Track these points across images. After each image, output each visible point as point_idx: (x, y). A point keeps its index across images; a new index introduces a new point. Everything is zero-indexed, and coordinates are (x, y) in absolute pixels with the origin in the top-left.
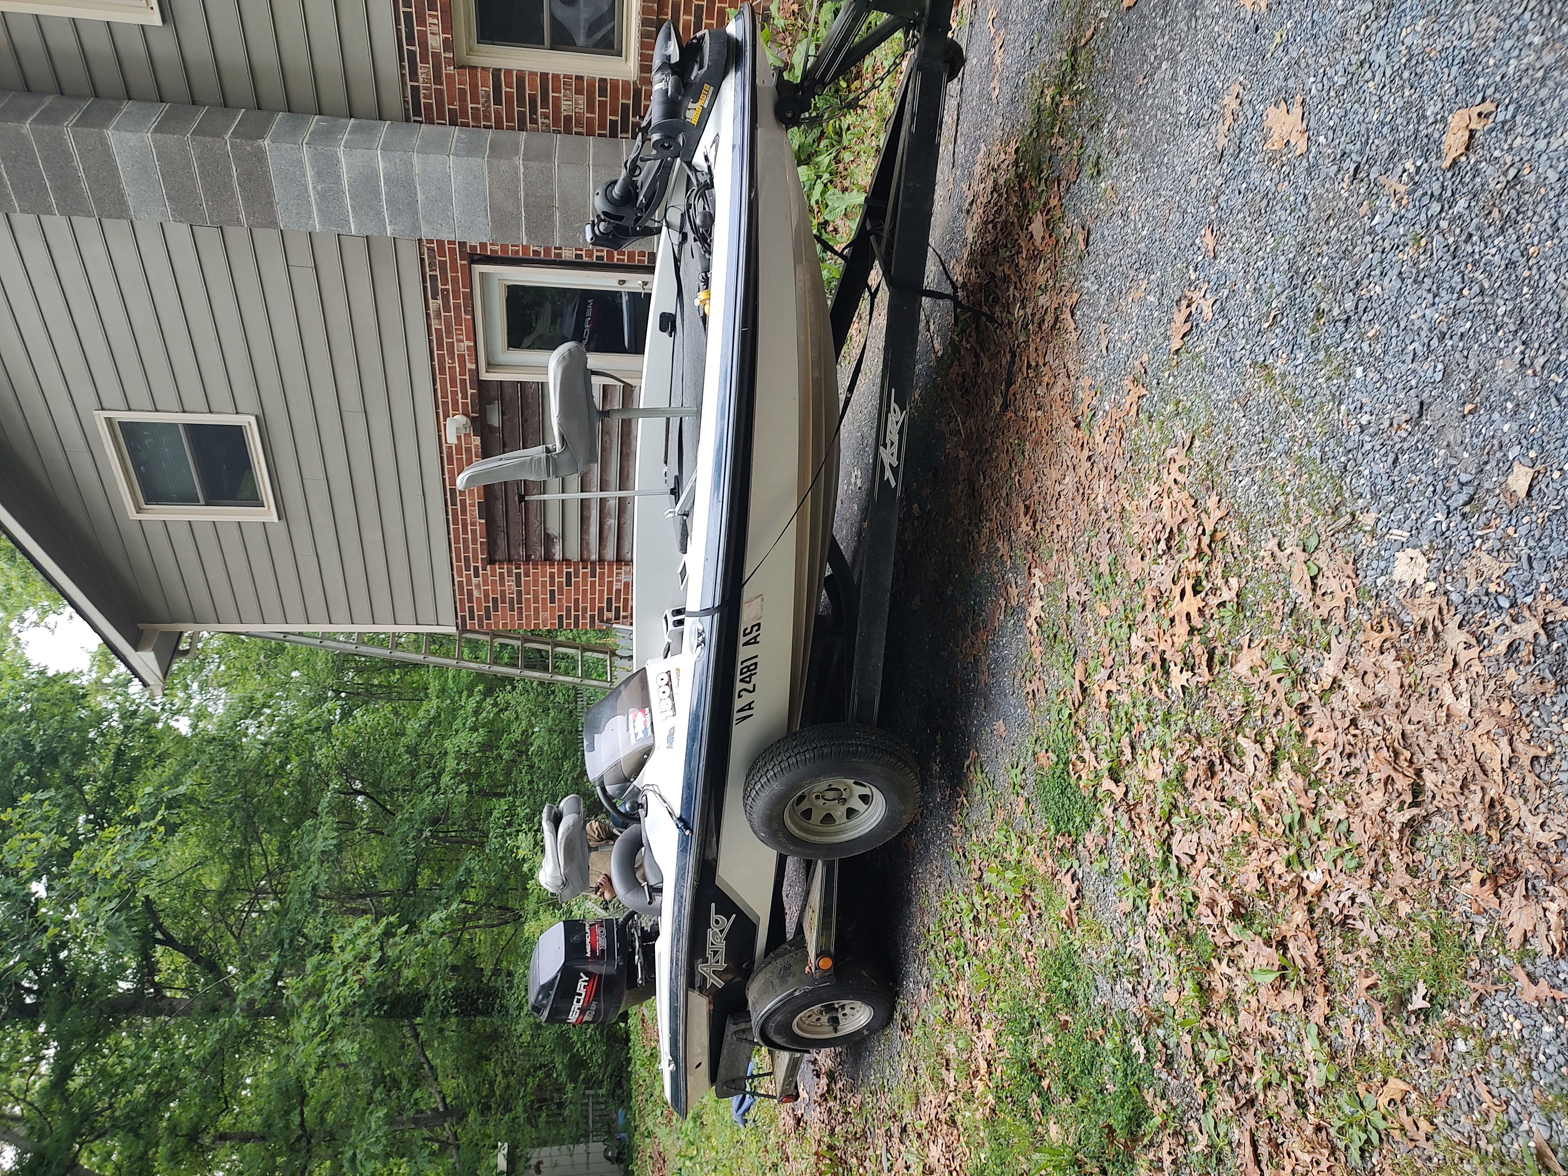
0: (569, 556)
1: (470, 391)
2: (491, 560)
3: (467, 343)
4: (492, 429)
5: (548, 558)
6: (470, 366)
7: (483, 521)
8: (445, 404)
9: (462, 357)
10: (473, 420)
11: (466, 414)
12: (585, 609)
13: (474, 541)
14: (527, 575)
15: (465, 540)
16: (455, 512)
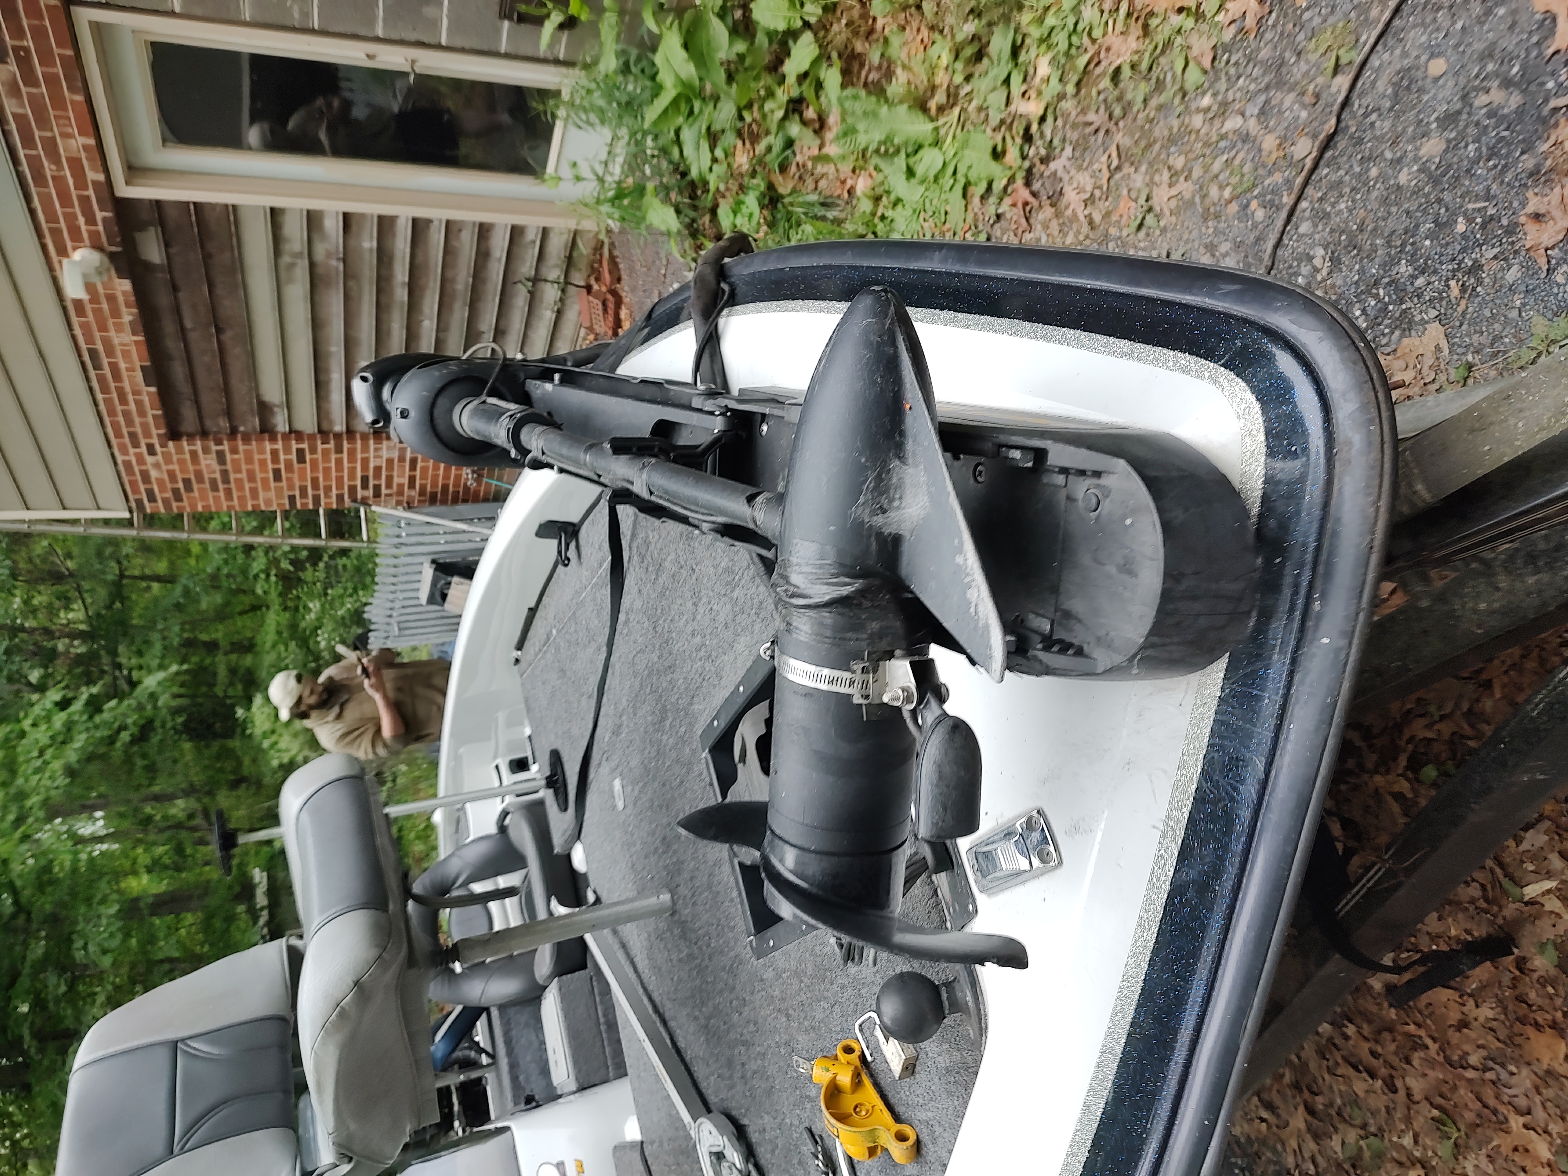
0: (299, 426)
1: (99, 215)
2: (174, 434)
3: (82, 140)
4: (148, 267)
5: (267, 430)
6: (94, 175)
7: (153, 389)
8: (56, 233)
9: (75, 164)
10: (112, 256)
11: (97, 246)
12: (328, 489)
13: (142, 413)
14: (234, 451)
15: (127, 415)
16: (102, 380)
